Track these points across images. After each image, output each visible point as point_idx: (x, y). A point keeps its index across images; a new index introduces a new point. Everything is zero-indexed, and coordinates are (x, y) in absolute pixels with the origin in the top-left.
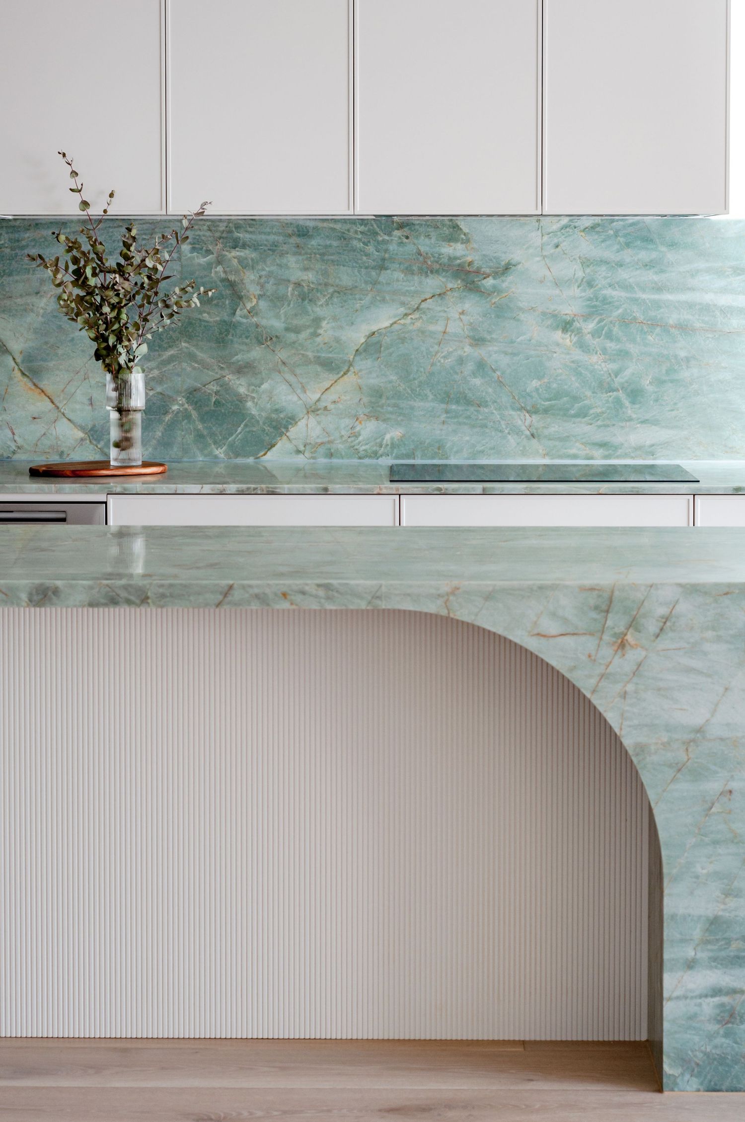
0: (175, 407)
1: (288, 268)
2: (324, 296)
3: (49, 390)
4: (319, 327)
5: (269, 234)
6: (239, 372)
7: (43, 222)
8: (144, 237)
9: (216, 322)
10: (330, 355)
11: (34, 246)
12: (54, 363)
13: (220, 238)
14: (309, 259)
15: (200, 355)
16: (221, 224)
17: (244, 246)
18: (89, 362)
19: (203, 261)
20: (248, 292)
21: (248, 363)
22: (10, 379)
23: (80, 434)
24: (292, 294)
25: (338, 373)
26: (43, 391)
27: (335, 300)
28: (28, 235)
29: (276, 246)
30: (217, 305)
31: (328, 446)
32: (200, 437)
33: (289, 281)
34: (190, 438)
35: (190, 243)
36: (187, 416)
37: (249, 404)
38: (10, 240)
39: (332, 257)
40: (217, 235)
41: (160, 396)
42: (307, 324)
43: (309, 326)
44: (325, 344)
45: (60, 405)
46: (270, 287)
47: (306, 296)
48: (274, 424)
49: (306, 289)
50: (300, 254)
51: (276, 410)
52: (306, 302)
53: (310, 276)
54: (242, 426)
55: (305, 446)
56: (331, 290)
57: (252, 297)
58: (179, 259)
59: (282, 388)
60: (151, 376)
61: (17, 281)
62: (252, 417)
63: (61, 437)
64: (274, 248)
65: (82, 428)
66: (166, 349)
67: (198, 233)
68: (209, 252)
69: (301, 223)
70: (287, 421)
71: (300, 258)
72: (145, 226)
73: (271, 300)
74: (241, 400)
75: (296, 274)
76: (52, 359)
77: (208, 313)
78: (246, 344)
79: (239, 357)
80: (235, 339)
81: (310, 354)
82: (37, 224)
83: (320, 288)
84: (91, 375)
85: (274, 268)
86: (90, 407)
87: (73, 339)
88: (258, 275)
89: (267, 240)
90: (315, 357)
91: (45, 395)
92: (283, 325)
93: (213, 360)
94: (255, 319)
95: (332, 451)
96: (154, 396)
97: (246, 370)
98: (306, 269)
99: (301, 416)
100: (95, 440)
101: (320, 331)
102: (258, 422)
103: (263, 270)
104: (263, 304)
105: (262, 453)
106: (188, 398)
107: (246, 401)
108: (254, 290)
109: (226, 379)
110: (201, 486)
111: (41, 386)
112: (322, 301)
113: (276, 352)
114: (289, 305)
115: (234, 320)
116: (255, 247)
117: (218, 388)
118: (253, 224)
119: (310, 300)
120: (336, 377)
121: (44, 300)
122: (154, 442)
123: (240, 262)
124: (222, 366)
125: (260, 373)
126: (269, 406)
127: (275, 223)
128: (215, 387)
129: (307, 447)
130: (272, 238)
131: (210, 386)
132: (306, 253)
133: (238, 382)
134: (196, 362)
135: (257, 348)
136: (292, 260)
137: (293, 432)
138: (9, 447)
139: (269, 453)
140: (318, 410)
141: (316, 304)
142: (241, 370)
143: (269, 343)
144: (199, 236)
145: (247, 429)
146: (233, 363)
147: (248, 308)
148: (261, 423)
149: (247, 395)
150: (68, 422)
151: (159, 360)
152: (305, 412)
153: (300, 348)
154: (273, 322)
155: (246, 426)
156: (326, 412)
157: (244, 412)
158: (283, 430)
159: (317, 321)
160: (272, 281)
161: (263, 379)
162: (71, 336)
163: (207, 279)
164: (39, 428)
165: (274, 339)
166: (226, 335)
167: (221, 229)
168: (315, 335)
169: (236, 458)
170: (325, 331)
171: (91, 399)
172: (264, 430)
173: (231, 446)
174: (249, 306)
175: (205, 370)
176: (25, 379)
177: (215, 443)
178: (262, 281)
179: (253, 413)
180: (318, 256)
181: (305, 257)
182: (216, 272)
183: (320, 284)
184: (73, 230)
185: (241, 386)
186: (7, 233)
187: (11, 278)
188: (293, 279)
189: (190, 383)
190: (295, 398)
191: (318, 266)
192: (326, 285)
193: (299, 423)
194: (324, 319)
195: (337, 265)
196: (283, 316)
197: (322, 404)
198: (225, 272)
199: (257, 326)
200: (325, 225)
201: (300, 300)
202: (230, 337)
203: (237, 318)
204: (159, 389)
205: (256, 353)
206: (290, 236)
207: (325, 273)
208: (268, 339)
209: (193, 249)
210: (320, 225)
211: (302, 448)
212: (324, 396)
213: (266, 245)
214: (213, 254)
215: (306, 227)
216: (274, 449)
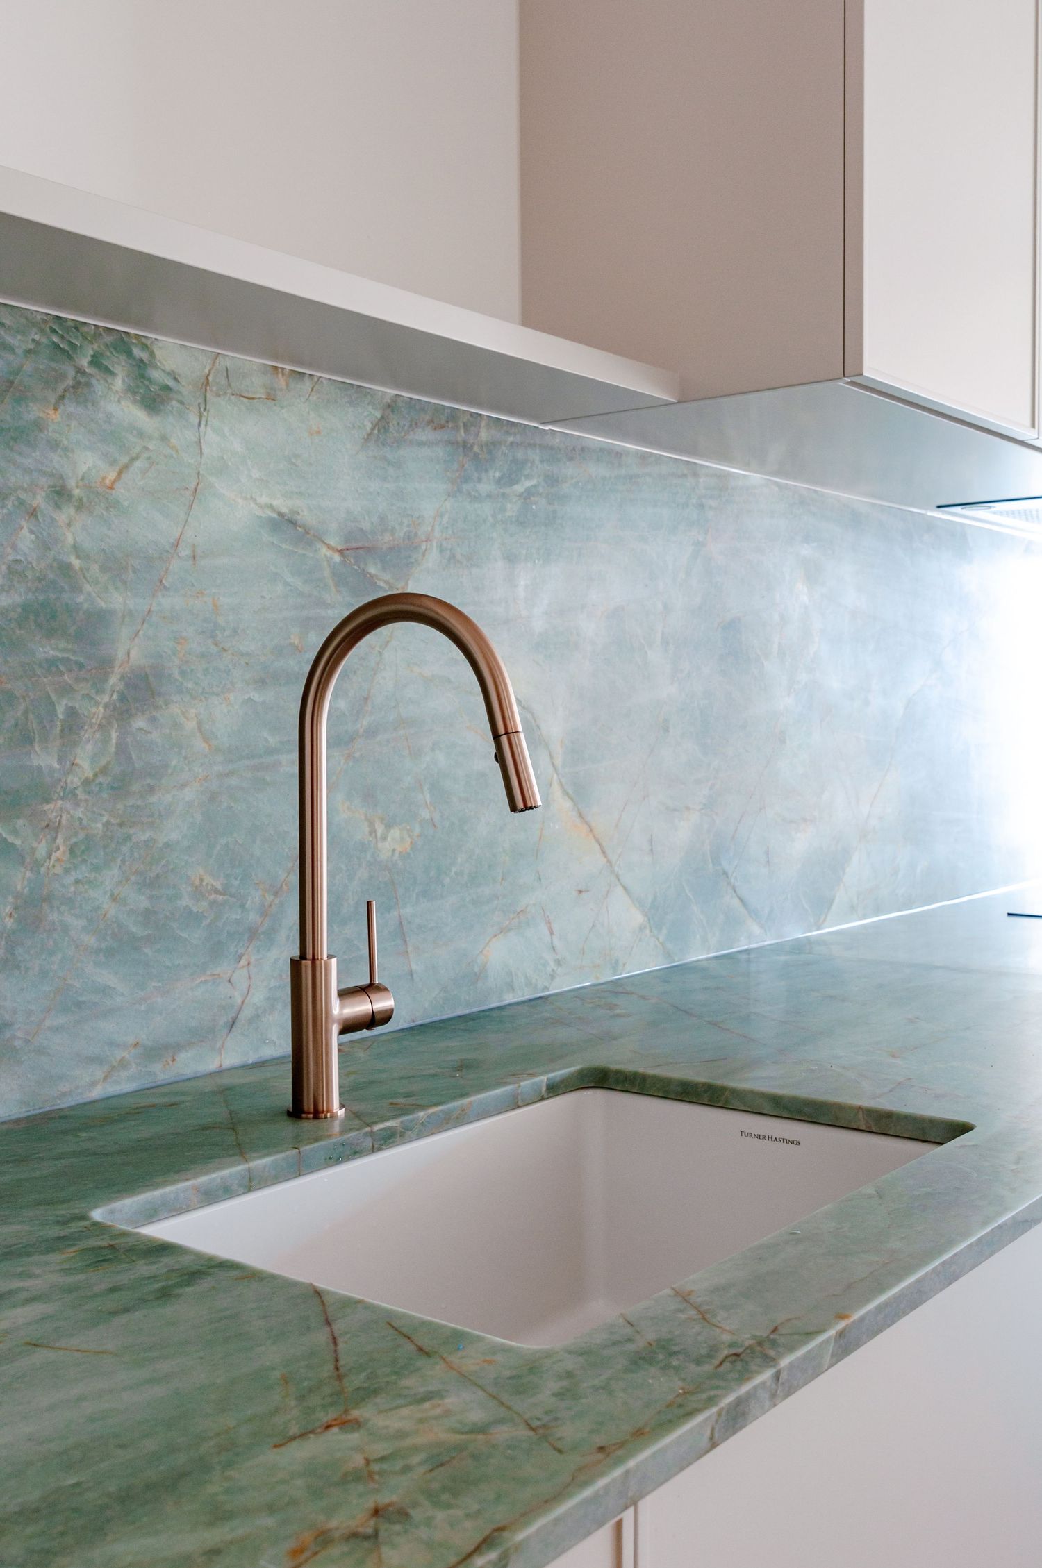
23: (638, 918)
26: (591, 830)
28: (570, 471)
45: (614, 859)
53: (862, 602)
57: (815, 634)
63: (615, 929)
65: (641, 904)
73: (831, 642)
76: (603, 757)
94: (817, 675)
98: (859, 589)
99: (855, 846)
104: (824, 648)
111: (588, 819)
112: (871, 645)
114: (845, 649)
136: (848, 572)
137: (848, 874)
141: (866, 650)
150: (623, 893)
158: (841, 873)
164: (585, 914)
171: (651, 841)
193: (853, 858)
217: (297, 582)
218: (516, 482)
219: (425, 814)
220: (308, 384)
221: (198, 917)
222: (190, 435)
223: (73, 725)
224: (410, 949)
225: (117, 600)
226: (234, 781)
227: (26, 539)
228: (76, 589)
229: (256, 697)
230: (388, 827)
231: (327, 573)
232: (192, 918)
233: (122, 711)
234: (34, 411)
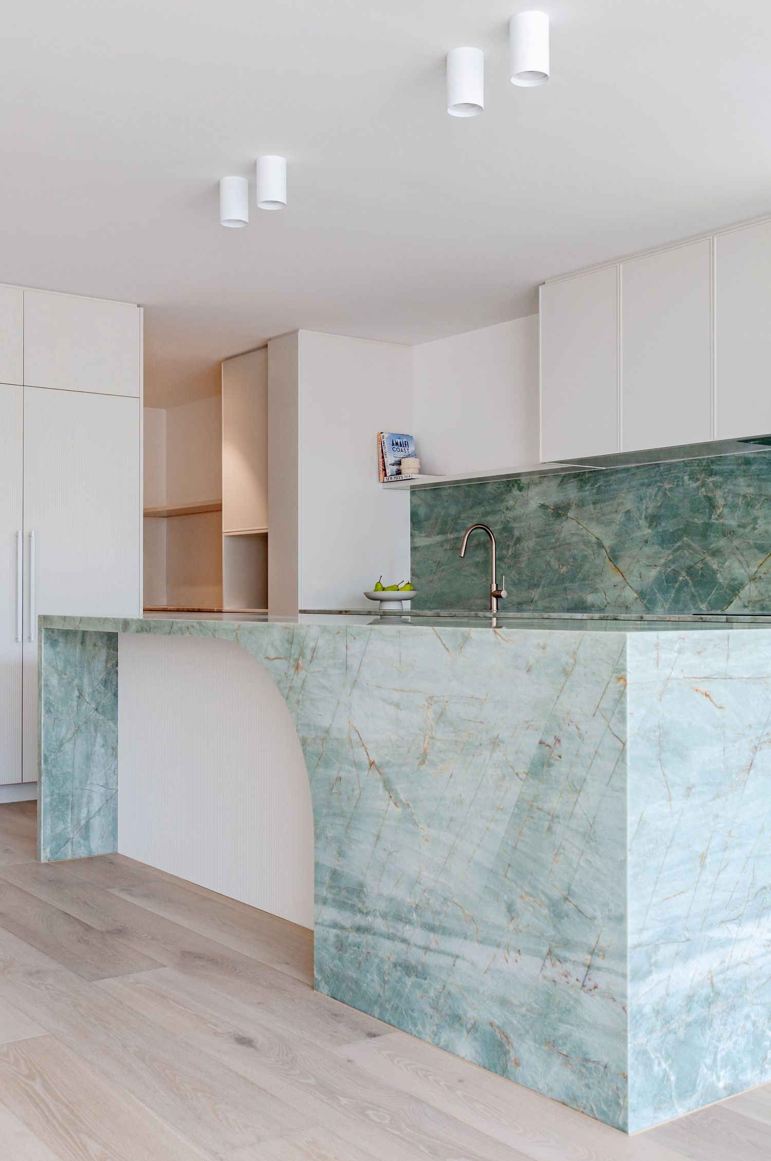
0: (681, 578)
1: (739, 486)
2: (759, 503)
3: (621, 569)
4: (756, 523)
5: (729, 465)
6: (713, 555)
7: (619, 469)
8: (666, 473)
9: (701, 523)
10: (763, 542)
11: (615, 484)
12: (623, 552)
13: (703, 470)
14: (751, 479)
15: (693, 545)
16: (704, 461)
17: (716, 474)
18: (640, 551)
19: (694, 485)
20: (718, 503)
21: (718, 549)
22: (604, 563)
23: (635, 595)
24: (741, 503)
25: (767, 554)
26: (619, 570)
27: (765, 505)
28: (612, 478)
29: (733, 472)
30: (702, 513)
31: (762, 602)
32: (693, 596)
33: (740, 494)
34: (688, 597)
35: (688, 475)
36: (687, 584)
37: (719, 575)
38: (605, 481)
39: (764, 477)
40: (702, 468)
41: (673, 572)
42: (750, 522)
43: (751, 523)
44: (760, 534)
45: (626, 578)
46: (730, 499)
47: (749, 504)
48: (732, 588)
49: (749, 499)
50: (746, 476)
51: (733, 579)
52: (750, 507)
53: (751, 490)
54: (715, 589)
55: (749, 603)
56: (763, 499)
57: (720, 506)
58: (683, 485)
59: (736, 565)
60: (669, 559)
61: (607, 505)
62: (720, 584)
63: (627, 597)
64: (731, 473)
65: (636, 592)
66: (676, 542)
67: (692, 468)
68: (698, 479)
69: (746, 456)
70: (739, 586)
71: (746, 478)
72: (666, 467)
73: (731, 508)
74: (714, 572)
75: (744, 490)
76: (623, 551)
77: (698, 519)
78: (717, 537)
79: (713, 546)
80: (711, 534)
81: (751, 542)
82: (616, 471)
83: (756, 497)
84: (640, 559)
85: (731, 487)
86: (640, 579)
87: (632, 538)
88: (723, 492)
89: (728, 469)
90: (754, 543)
91: (620, 572)
92: (737, 523)
93: (700, 548)
94: (721, 521)
95: (764, 606)
96: (670, 571)
97: (717, 554)
98: (749, 486)
99: (746, 582)
100: (643, 599)
101: (757, 526)
102: (723, 587)
103: (726, 488)
104: (726, 511)
105: (725, 608)
106: (687, 572)
107: (717, 574)
108: (721, 501)
109: (707, 560)
110: (582, 614)
111: (618, 567)
112: (758, 506)
113: (733, 541)
114: (740, 510)
115: (710, 522)
116: (720, 473)
117: (703, 566)
118: (721, 460)
119: (752, 506)
120: (766, 556)
121: (619, 516)
122: (670, 600)
123: (713, 484)
124: (704, 551)
125: (724, 555)
126: (729, 577)
127: (732, 457)
128: (700, 565)
129: (750, 603)
130: (730, 467)
131: (698, 565)
132: (749, 476)
133: (713, 561)
134: (691, 550)
135: (723, 539)
136: (741, 481)
137: (743, 593)
138: (604, 603)
139: (729, 607)
140: (755, 579)
141: (754, 508)
142: (716, 553)
143: (729, 536)
144: (693, 470)
145: (717, 592)
146: (710, 549)
147: (718, 514)
148: (725, 587)
149: (718, 570)
150: (630, 588)
151: (673, 549)
152: (749, 580)
153: (746, 538)
154: (732, 522)
155: (717, 589)
156: (760, 580)
157: (716, 581)
158: (737, 592)
159: (755, 519)
160: (731, 495)
161: (726, 559)
162: (632, 536)
163: (696, 497)
164: (617, 592)
165: (732, 533)
166: (706, 532)
167: (704, 464)
168: (754, 529)
169: (712, 610)
170: (760, 526)
171: (640, 574)
172: (726, 592)
173: (709, 603)
174: (718, 512)
175: (696, 555)
176: (611, 563)
177: (701, 600)
178: (725, 495)
179: (721, 581)
180: (756, 476)
181: (748, 478)
182: (702, 492)
183: (757, 495)
184: (633, 473)
185: (714, 564)
186: (603, 477)
187: (605, 504)
188: (742, 493)
189: (689, 563)
190: (743, 571)
191: (756, 483)
192: (760, 495)
193: (745, 587)
194: (759, 518)
195: (767, 481)
196: (736, 518)
197: (758, 575)
198: (706, 491)
199: (723, 525)
200: (760, 456)
201: (746, 506)
202: (708, 533)
203: (713, 521)
204: (673, 567)
205: (722, 543)
206: (740, 465)
207: (760, 488)
208: (728, 533)
209: (690, 479)
210: (757, 456)
211: (747, 604)
212: (760, 569)
213: (727, 472)
214: (699, 480)
215: (749, 458)
216: (732, 605)
217: (545, 517)
218: (596, 484)
219: (571, 564)
220: (547, 477)
221: (526, 581)
222: (526, 494)
223: (509, 546)
224: (567, 593)
225: (515, 525)
226: (533, 556)
227: (503, 517)
228: (509, 524)
229: (537, 540)
230: (563, 566)
231: (550, 514)
232: (525, 581)
233: (515, 544)
234: (504, 496)
